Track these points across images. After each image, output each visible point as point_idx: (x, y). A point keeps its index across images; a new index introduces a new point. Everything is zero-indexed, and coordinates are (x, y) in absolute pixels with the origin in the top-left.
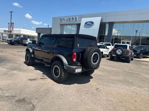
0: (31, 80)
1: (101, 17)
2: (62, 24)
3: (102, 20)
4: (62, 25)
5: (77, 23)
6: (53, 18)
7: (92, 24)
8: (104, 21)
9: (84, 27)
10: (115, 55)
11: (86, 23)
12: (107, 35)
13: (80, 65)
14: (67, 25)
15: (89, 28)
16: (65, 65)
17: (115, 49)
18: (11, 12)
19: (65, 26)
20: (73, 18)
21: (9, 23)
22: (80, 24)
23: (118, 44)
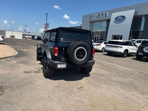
0: (25, 72)
1: (134, 10)
2: (91, 21)
3: (135, 13)
4: (92, 23)
5: (107, 18)
6: (83, 16)
7: (123, 18)
8: (139, 14)
9: (115, 22)
10: (142, 54)
11: (116, 18)
12: (143, 30)
13: (64, 60)
14: (96, 21)
15: (120, 23)
16: (48, 60)
17: (143, 46)
18: (47, 14)
19: (95, 23)
20: (103, 14)
21: (45, 24)
22: (110, 20)
23: (146, 40)
